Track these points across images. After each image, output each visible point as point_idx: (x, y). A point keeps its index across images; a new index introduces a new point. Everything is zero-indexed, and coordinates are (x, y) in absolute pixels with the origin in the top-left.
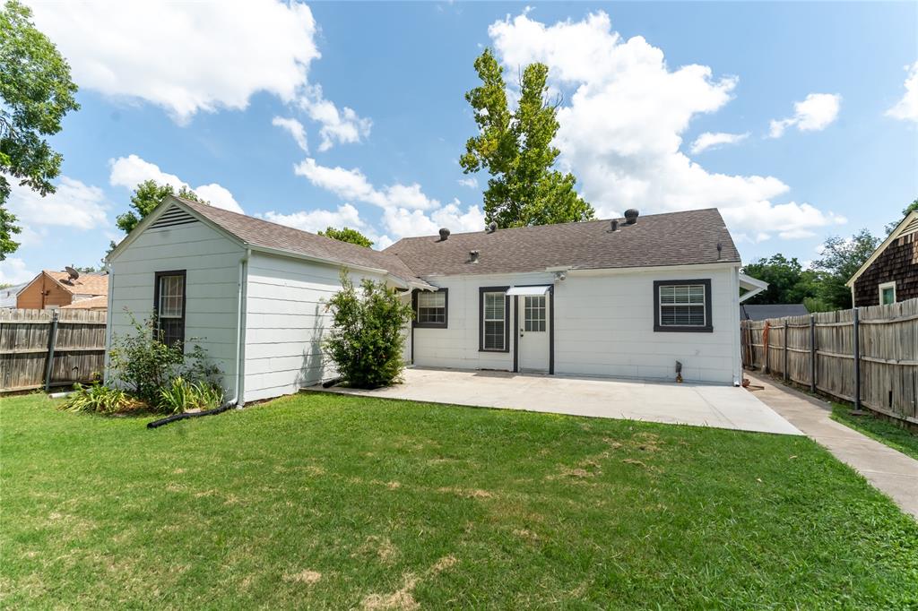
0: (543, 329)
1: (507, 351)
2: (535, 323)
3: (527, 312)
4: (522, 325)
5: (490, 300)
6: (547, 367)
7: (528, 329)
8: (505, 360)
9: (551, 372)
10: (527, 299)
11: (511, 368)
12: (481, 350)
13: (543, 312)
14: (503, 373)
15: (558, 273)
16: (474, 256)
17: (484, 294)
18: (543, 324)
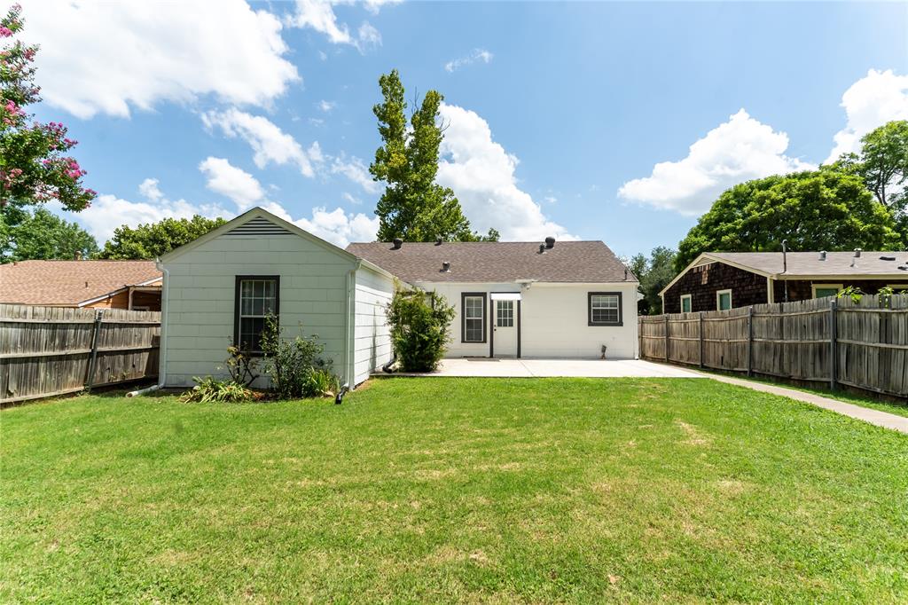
0: (511, 325)
1: (485, 341)
2: (505, 321)
3: (499, 312)
4: (495, 323)
5: (470, 302)
6: (516, 353)
7: (499, 325)
8: (484, 348)
9: (519, 356)
10: (499, 304)
11: (489, 355)
12: (463, 341)
13: (511, 312)
14: (482, 358)
15: (525, 284)
16: (446, 266)
17: (466, 298)
18: (511, 321)
